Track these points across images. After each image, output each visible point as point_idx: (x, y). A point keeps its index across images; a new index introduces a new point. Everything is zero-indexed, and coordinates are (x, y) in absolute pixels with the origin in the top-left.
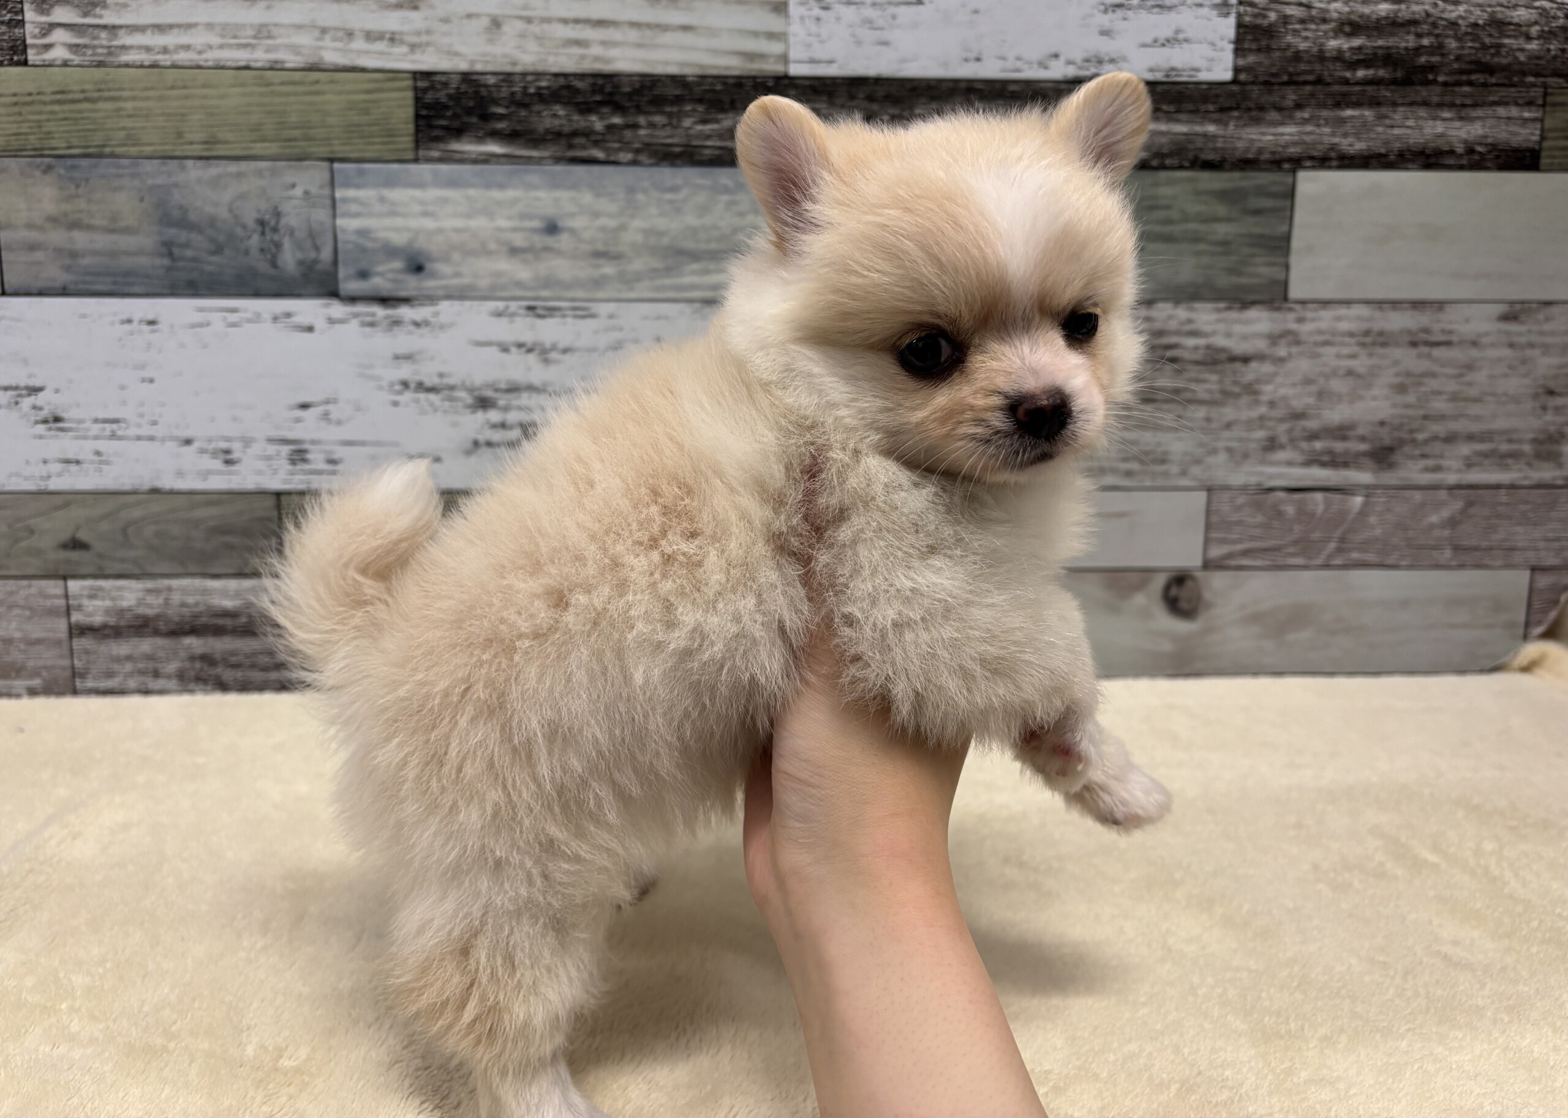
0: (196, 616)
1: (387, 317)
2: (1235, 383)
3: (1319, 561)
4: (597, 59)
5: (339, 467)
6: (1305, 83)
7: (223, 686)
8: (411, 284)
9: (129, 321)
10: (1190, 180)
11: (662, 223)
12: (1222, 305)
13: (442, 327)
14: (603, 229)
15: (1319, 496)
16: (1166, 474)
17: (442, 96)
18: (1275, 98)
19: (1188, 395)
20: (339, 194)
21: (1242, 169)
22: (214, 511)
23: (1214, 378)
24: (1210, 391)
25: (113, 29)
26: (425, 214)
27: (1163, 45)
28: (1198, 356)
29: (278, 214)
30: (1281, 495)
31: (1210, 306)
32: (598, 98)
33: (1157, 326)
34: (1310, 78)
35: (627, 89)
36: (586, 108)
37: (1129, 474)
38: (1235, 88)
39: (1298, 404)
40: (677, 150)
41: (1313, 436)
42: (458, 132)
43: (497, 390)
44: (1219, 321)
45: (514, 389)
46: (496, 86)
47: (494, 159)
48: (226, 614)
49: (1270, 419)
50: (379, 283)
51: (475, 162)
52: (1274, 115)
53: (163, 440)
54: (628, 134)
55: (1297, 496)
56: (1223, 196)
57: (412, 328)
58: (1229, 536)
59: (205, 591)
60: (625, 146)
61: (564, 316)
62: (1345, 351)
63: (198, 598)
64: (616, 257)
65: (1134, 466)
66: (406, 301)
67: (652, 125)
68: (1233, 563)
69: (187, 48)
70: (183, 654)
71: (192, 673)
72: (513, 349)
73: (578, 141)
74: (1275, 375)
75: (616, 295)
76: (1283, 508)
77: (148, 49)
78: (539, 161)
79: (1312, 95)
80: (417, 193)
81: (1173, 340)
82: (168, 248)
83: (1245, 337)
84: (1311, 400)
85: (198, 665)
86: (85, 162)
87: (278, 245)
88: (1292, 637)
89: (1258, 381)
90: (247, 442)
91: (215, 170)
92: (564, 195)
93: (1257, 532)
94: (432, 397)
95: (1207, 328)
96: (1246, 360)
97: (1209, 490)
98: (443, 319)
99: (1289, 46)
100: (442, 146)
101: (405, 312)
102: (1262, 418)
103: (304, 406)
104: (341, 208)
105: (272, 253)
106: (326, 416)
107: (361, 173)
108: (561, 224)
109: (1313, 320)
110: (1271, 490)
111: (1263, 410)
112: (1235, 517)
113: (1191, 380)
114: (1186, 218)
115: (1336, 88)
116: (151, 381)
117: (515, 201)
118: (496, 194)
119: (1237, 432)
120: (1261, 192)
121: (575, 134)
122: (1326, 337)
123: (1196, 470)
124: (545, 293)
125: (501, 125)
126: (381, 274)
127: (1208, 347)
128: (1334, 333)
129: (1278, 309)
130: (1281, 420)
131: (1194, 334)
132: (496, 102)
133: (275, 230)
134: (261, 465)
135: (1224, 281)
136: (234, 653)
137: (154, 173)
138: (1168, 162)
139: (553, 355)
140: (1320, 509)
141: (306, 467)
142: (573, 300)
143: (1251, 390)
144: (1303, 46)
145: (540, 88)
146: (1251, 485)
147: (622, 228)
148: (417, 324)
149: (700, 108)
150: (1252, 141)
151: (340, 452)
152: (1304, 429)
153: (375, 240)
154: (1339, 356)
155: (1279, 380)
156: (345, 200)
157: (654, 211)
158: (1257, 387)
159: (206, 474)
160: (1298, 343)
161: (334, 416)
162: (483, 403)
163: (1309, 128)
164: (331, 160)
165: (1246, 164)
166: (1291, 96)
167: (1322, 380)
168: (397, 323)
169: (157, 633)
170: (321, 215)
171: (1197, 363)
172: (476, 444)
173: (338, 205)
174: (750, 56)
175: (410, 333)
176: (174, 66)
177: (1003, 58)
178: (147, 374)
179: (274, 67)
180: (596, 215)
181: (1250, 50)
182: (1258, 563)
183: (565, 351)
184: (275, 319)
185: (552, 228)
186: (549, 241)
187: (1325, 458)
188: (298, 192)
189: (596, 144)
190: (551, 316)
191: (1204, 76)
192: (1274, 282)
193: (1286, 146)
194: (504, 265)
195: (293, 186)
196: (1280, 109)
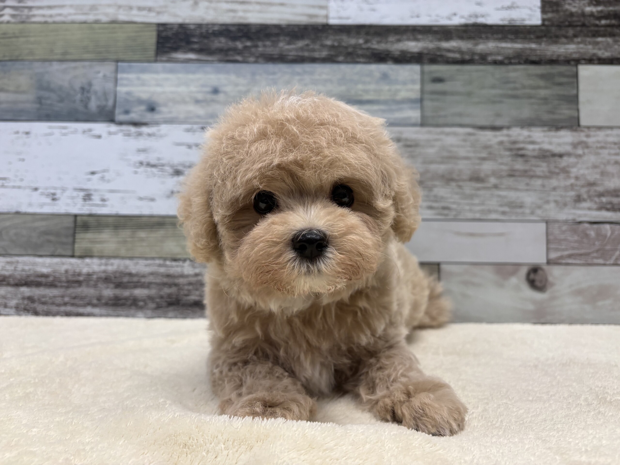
0: (28, 276)
1: (135, 133)
2: (556, 167)
3: (612, 262)
4: (241, 18)
5: (106, 203)
6: (577, 26)
7: (36, 313)
8: (149, 117)
9: (17, 133)
10: (525, 69)
12: (546, 129)
13: (161, 136)
15: (608, 226)
16: (523, 214)
17: (169, 33)
18: (563, 32)
19: (531, 173)
20: (119, 76)
21: (551, 64)
22: (44, 223)
23: (544, 165)
24: (543, 172)
25: (30, 8)
26: (158, 85)
27: (507, 9)
28: (536, 154)
29: (90, 84)
30: (587, 225)
31: (539, 129)
32: (240, 34)
33: (513, 139)
34: (579, 23)
35: (253, 30)
36: (234, 39)
37: (504, 213)
38: (543, 28)
39: (591, 178)
40: (276, 56)
41: (601, 195)
42: (175, 49)
43: (185, 166)
44: (545, 136)
45: (192, 166)
46: (195, 30)
47: (191, 61)
48: (43, 276)
49: (576, 185)
50: (134, 116)
51: (183, 62)
52: (564, 40)
53: (25, 188)
54: (253, 50)
55: (595, 226)
56: (542, 77)
57: (147, 137)
58: (560, 247)
59: (34, 264)
60: (252, 54)
62: (613, 152)
63: (31, 267)
65: (506, 209)
66: (145, 124)
67: (265, 46)
68: (564, 261)
69: (60, 15)
70: (20, 296)
71: (23, 306)
72: (194, 148)
73: (231, 53)
74: (577, 163)
76: (588, 232)
77: (44, 16)
78: (212, 62)
79: (581, 31)
80: (155, 76)
81: (521, 146)
82: (39, 100)
83: (559, 145)
84: (598, 176)
85: (26, 302)
86: (9, 63)
87: (89, 99)
88: (600, 303)
89: (568, 166)
90: (64, 190)
91: (65, 66)
92: (222, 76)
93: (576, 245)
94: (154, 170)
95: (539, 140)
96: (561, 156)
97: (547, 222)
98: (162, 133)
99: (567, 10)
100: (168, 55)
101: (145, 130)
102: (572, 185)
103: (93, 173)
104: (119, 82)
105: (86, 102)
106: (103, 178)
107: (130, 67)
108: (220, 89)
109: (594, 136)
110: (580, 223)
111: (572, 181)
112: (562, 237)
113: (533, 166)
114: (524, 87)
115: (593, 28)
116: (23, 160)
117: (199, 79)
118: (191, 76)
119: (559, 192)
120: (561, 75)
121: (229, 50)
122: (602, 145)
123: (539, 212)
125: (196, 46)
126: (135, 112)
127: (540, 149)
128: (606, 143)
129: (576, 131)
130: (583, 186)
131: (533, 143)
132: (194, 36)
133: (88, 92)
134: (69, 201)
135: (546, 117)
136: (44, 296)
137: (38, 67)
138: (513, 61)
140: (609, 234)
141: (91, 202)
143: (565, 171)
144: (574, 10)
145: (214, 31)
146: (570, 220)
148: (149, 135)
149: (287, 39)
150: (554, 52)
151: (107, 196)
152: (595, 191)
153: (134, 97)
154: (610, 154)
155: (580, 166)
156: (122, 79)
157: (264, 83)
158: (568, 169)
159: (42, 205)
160: (587, 147)
161: (107, 178)
162: (178, 173)
163: (581, 46)
164: (117, 61)
165: (552, 62)
166: (571, 32)
167: (602, 166)
168: (140, 134)
169: (9, 284)
170: (110, 85)
171: (535, 157)
172: (172, 192)
174: (311, 16)
175: (146, 139)
176: (54, 23)
177: (430, 16)
178: (22, 157)
179: (97, 22)
180: (237, 85)
181: (548, 12)
182: (578, 262)
184: (84, 132)
185: (216, 91)
186: (214, 97)
187: (609, 206)
188: (101, 75)
189: (239, 54)
191: (528, 22)
192: (572, 118)
193: (571, 54)
194: (192, 108)
195: (99, 72)
196: (566, 37)
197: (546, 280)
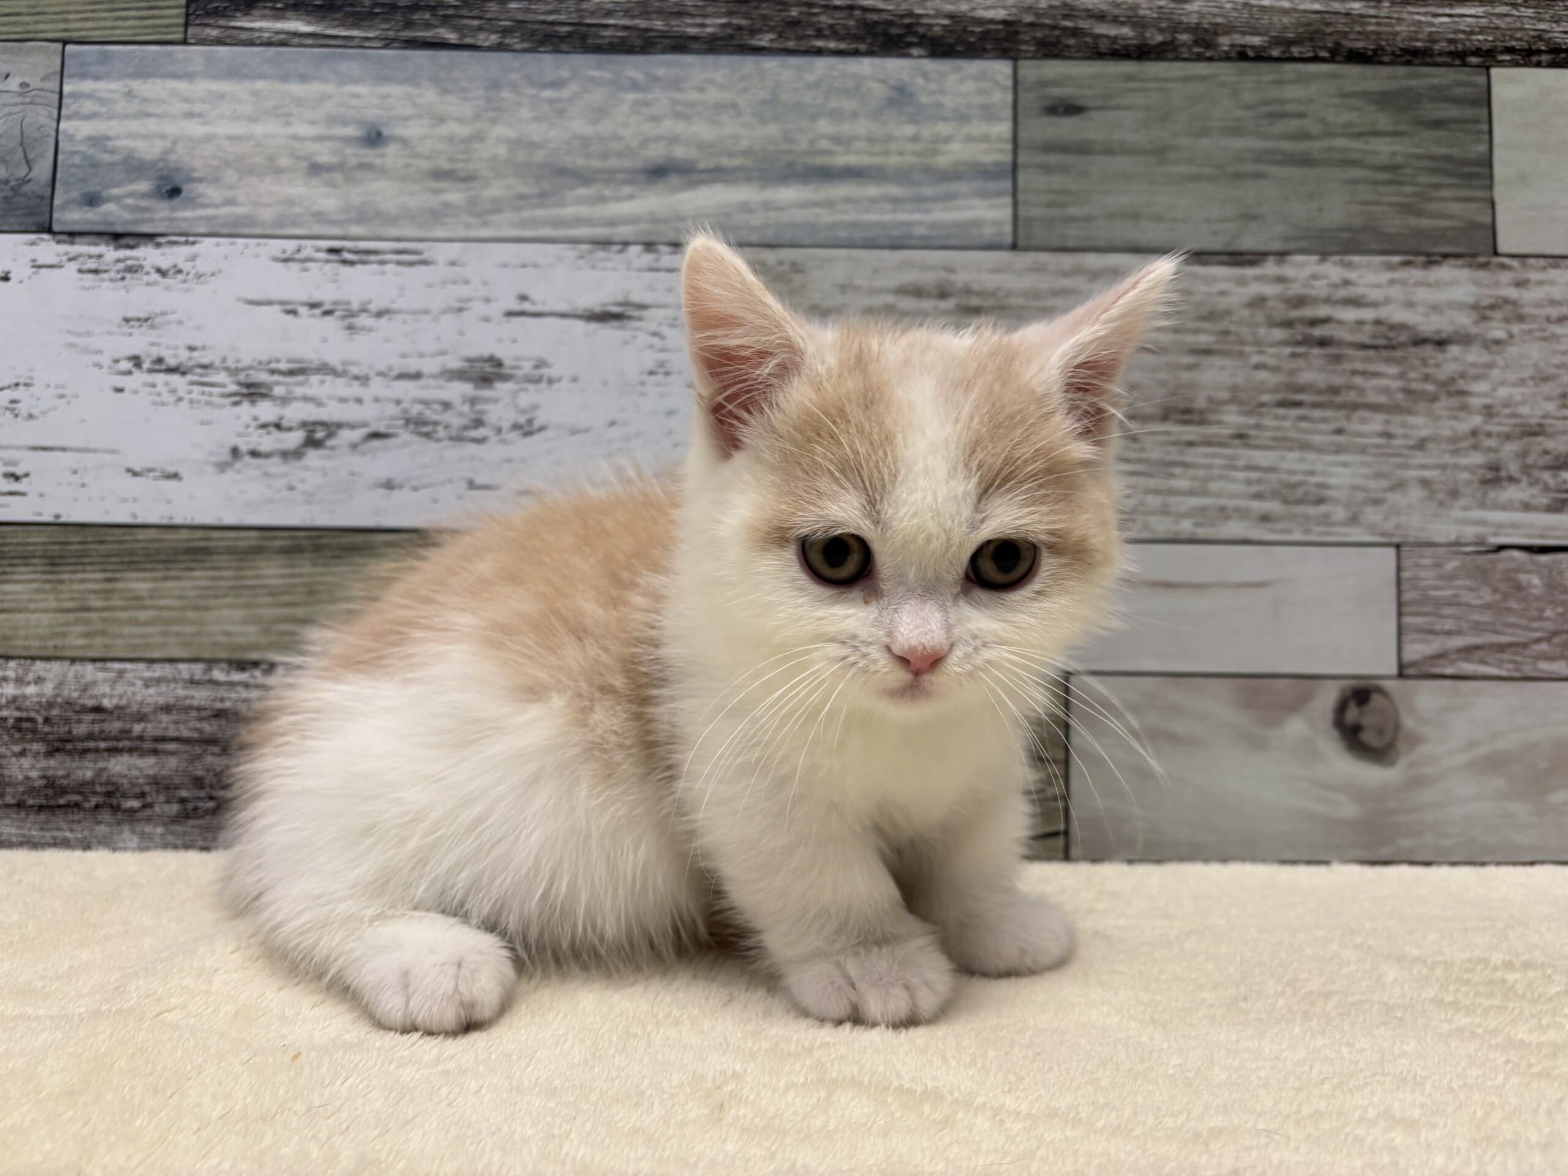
1: (119, 261)
2: (1426, 378)
8: (161, 216)
10: (1332, 76)
11: (536, 131)
12: (1396, 259)
13: (199, 277)
14: (450, 139)
16: (1325, 520)
19: (1353, 396)
20: (67, 89)
21: (1408, 63)
23: (1393, 370)
24: (1386, 391)
26: (190, 115)
28: (1363, 336)
30: (1518, 557)
31: (1376, 261)
33: (1295, 290)
37: (1265, 518)
39: (1531, 412)
40: (564, 29)
41: (1561, 463)
42: (247, 3)
43: (273, 372)
44: (1392, 282)
45: (299, 371)
47: (296, 40)
49: (1489, 435)
50: (112, 213)
51: (269, 44)
55: (1543, 558)
56: (1383, 100)
57: (156, 277)
58: (1437, 624)
60: (489, 25)
61: (382, 263)
64: (469, 178)
65: (1273, 506)
66: (150, 237)
68: (1448, 669)
72: (303, 310)
73: (421, 16)
74: (1489, 366)
75: (462, 233)
76: (1523, 578)
78: (362, 44)
80: (182, 86)
81: (1323, 311)
83: (1436, 308)
88: (1558, 797)
89: (1462, 376)
92: (396, 90)
93: (1486, 617)
94: (175, 379)
95: (1375, 294)
96: (1441, 343)
97: (1398, 546)
98: (201, 266)
100: (222, 22)
101: (147, 255)
102: (1474, 433)
104: (69, 106)
106: (10, 406)
107: (105, 58)
108: (386, 132)
109: (1541, 283)
110: (1501, 548)
111: (1476, 420)
112: (1445, 592)
113: (1354, 372)
114: (1329, 132)
117: (323, 98)
118: (295, 88)
119: (1435, 455)
120: (1440, 95)
123: (1372, 515)
124: (356, 230)
126: (117, 199)
127: (1378, 322)
129: (1485, 266)
131: (1354, 302)
135: (1394, 223)
138: (1295, 51)
139: (363, 320)
142: (398, 239)
143: (1453, 389)
146: (1467, 541)
147: (479, 137)
148: (163, 273)
150: (1419, 24)
151: (26, 462)
152: (1546, 453)
153: (113, 152)
155: (1496, 373)
156: (76, 96)
157: (525, 113)
158: (1461, 384)
160: (1521, 318)
161: (23, 407)
162: (253, 392)
164: (65, 42)
165: (1414, 56)
168: (132, 269)
170: (41, 116)
171: (1364, 347)
172: (235, 452)
173: (65, 101)
175: (148, 284)
180: (441, 120)
182: (1493, 670)
183: (379, 314)
185: (374, 138)
186: (369, 155)
188: (13, 84)
189: (445, 21)
190: (364, 263)
192: (1476, 226)
193: (1470, 32)
194: (299, 189)
195: (7, 75)
197: (1397, 726)
